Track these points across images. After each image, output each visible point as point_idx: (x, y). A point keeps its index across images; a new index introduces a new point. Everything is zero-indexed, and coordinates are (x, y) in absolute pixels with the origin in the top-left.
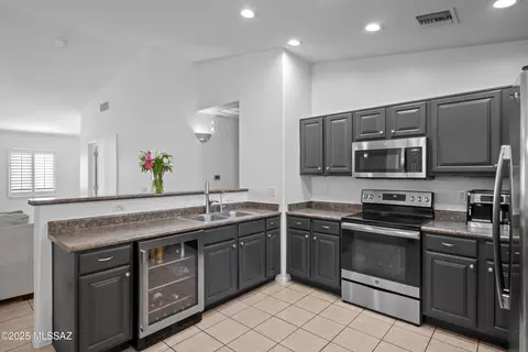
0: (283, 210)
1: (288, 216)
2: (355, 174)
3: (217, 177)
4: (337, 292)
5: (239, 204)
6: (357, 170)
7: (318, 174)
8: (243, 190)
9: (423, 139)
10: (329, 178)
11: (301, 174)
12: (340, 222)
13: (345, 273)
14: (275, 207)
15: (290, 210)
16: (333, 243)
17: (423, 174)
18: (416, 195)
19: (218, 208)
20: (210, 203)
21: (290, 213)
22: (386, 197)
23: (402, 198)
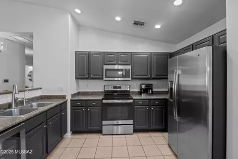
0: (69, 98)
1: (71, 100)
2: (104, 79)
3: (6, 81)
4: (100, 132)
5: (36, 97)
6: (106, 77)
7: (87, 79)
8: (38, 89)
9: (130, 66)
10: (91, 80)
11: (76, 79)
12: (102, 100)
13: (104, 122)
14: (64, 97)
15: (72, 97)
16: (97, 110)
17: (130, 79)
18: (125, 86)
19: (22, 102)
20: (15, 100)
21: (72, 99)
22: (114, 88)
23: (120, 87)
